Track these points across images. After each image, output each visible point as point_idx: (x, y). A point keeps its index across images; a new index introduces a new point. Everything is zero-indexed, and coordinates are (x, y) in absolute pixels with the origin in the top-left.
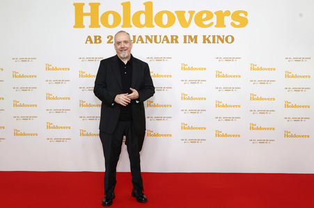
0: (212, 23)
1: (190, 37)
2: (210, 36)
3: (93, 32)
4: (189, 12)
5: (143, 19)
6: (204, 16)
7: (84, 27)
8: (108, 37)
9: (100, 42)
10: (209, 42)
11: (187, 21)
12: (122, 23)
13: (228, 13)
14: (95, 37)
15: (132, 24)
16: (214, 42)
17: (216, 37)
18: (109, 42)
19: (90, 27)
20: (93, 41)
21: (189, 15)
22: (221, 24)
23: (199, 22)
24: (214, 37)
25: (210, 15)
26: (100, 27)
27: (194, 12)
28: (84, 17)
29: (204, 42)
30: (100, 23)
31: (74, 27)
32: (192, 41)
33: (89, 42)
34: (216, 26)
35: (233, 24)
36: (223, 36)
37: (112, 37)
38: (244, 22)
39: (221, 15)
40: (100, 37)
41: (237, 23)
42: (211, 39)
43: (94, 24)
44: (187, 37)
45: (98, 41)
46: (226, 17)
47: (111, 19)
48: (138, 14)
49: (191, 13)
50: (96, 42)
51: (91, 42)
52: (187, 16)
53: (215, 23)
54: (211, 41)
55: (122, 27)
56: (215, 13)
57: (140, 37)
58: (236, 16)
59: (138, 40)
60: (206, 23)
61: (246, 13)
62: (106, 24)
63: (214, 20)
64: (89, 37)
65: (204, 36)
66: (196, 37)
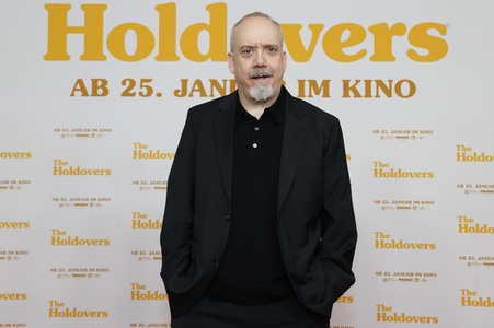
0: (363, 53)
1: (313, 83)
2: (358, 81)
3: (90, 71)
4: (311, 26)
5: (204, 42)
6: (346, 35)
7: (67, 58)
8: (124, 83)
9: (106, 92)
10: (357, 95)
11: (307, 46)
12: (156, 51)
13: (399, 29)
14: (95, 82)
15: (179, 52)
16: (368, 94)
17: (373, 85)
18: (125, 94)
19: (83, 58)
20: (90, 91)
21: (310, 32)
22: (383, 53)
23: (334, 49)
24: (368, 83)
25: (358, 34)
26: (104, 58)
27: (321, 26)
28: (69, 36)
29: (346, 95)
30: (106, 51)
31: (47, 58)
32: (317, 93)
33: (79, 93)
34: (372, 59)
35: (412, 54)
36: (390, 81)
37: (133, 83)
38: (438, 50)
39: (384, 34)
40: (105, 82)
41: (423, 52)
42: (361, 88)
43: (92, 53)
44: (307, 84)
45: (100, 91)
46: (395, 39)
47: (131, 42)
48: (193, 32)
49: (316, 28)
50: (95, 94)
51: (85, 94)
52: (306, 36)
53: (371, 52)
54: (362, 93)
55: (157, 59)
56: (371, 29)
57: (198, 82)
58: (419, 35)
59: (193, 90)
60: (349, 51)
61: (442, 29)
62: (120, 54)
63: (368, 43)
64: (80, 82)
65: (346, 83)
66: (326, 83)
